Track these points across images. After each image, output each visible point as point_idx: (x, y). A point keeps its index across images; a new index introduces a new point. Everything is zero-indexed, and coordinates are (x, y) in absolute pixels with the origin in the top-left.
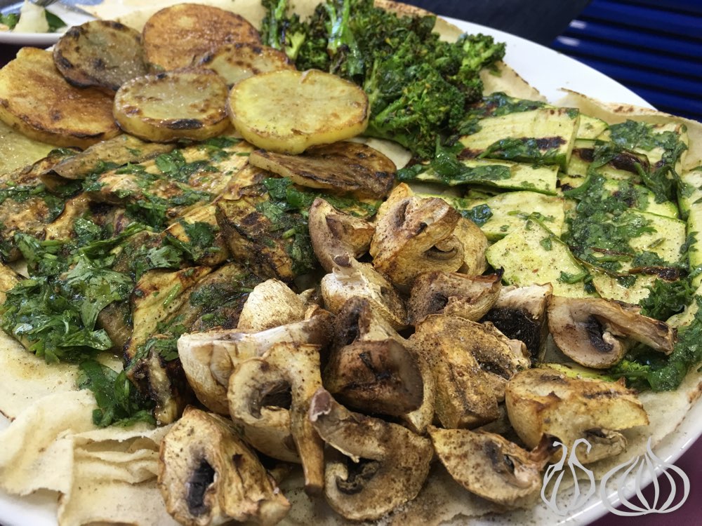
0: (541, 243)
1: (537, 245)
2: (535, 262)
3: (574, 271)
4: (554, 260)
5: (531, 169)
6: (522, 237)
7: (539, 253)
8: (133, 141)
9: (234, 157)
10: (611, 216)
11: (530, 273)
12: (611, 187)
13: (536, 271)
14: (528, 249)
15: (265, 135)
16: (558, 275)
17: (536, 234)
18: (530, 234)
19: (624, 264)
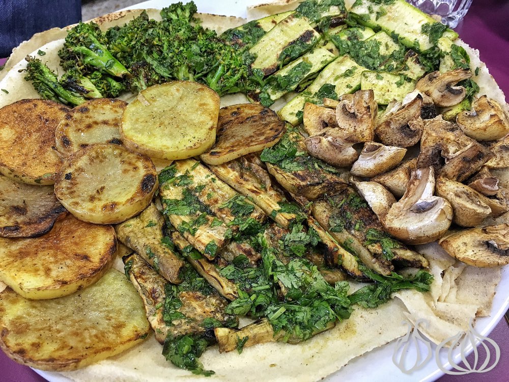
0: (377, 79)
1: (377, 81)
2: (385, 88)
3: (398, 79)
4: (388, 81)
5: (311, 55)
6: (367, 82)
7: (381, 83)
8: (132, 222)
9: (192, 173)
10: (363, 49)
11: (388, 93)
12: (344, 37)
13: (388, 91)
14: (376, 85)
15: (198, 145)
16: (396, 85)
17: (371, 77)
18: (369, 79)
19: (392, 63)
